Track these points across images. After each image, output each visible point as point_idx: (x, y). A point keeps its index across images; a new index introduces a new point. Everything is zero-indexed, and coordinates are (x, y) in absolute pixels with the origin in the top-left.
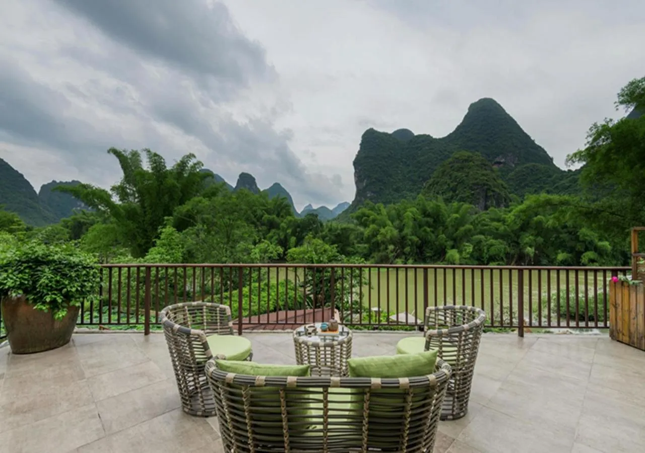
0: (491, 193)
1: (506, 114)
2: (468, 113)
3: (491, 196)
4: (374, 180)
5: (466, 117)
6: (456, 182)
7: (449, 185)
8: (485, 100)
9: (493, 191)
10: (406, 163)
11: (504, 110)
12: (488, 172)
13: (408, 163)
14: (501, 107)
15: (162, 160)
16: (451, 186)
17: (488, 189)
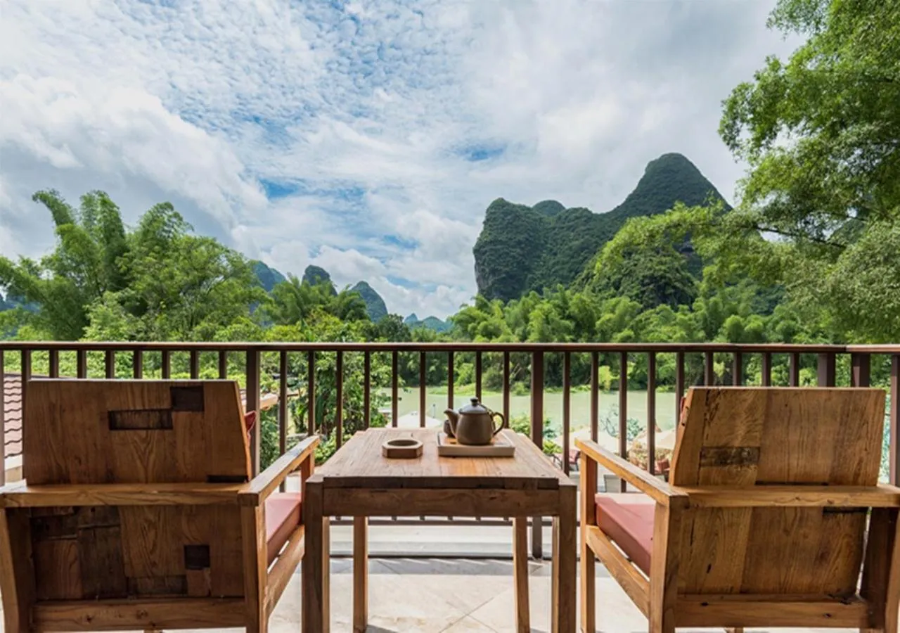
0: (672, 291)
1: (701, 176)
2: (645, 176)
3: (671, 294)
4: (504, 275)
5: (642, 182)
6: (620, 273)
7: (609, 279)
8: (671, 155)
9: (674, 287)
10: (551, 250)
11: (698, 171)
12: (668, 259)
13: (555, 250)
14: (695, 167)
15: (115, 209)
16: (612, 280)
17: (666, 284)
